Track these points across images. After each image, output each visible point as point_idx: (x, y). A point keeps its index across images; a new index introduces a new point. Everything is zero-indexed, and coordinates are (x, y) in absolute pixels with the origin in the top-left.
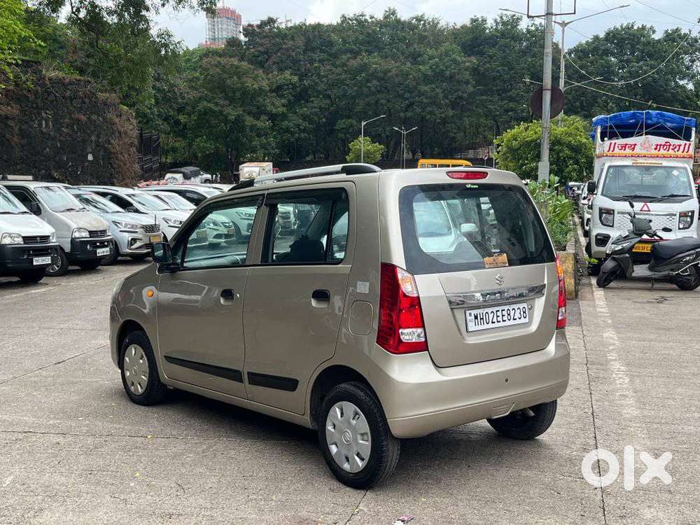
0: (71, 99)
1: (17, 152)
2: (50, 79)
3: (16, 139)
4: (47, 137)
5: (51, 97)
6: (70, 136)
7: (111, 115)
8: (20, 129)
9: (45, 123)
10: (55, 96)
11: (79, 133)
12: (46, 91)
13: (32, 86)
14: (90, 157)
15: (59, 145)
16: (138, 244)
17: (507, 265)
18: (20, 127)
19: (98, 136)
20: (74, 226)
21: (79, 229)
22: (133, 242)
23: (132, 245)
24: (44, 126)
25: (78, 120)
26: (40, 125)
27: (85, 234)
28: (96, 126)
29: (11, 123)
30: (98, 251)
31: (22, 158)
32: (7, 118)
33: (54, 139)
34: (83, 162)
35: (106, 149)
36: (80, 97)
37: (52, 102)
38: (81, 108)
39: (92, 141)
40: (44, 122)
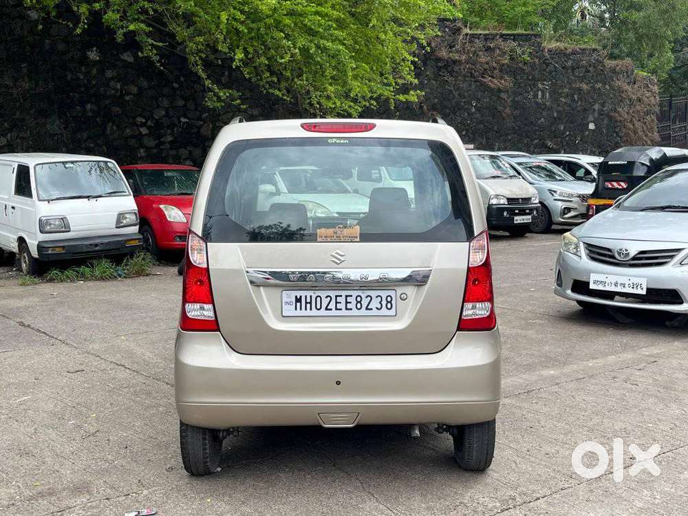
0: (573, 69)
1: (509, 123)
2: (550, 51)
3: (508, 110)
4: (542, 107)
5: (551, 68)
6: (570, 105)
7: (621, 83)
8: (513, 101)
9: (542, 94)
10: (556, 67)
11: (580, 103)
12: (544, 63)
13: (529, 59)
14: (592, 126)
15: (555, 115)
16: (572, 214)
17: (358, 240)
18: (514, 99)
19: (603, 105)
20: (492, 193)
21: (497, 196)
22: (566, 211)
23: (565, 214)
24: (540, 97)
25: (580, 89)
26: (536, 96)
27: (503, 201)
28: (600, 95)
29: (503, 95)
30: (515, 218)
31: (514, 128)
32: (499, 90)
33: (550, 109)
34: (582, 131)
35: (610, 118)
36: (583, 66)
37: (551, 72)
38: (584, 77)
39: (594, 110)
40: (540, 93)
